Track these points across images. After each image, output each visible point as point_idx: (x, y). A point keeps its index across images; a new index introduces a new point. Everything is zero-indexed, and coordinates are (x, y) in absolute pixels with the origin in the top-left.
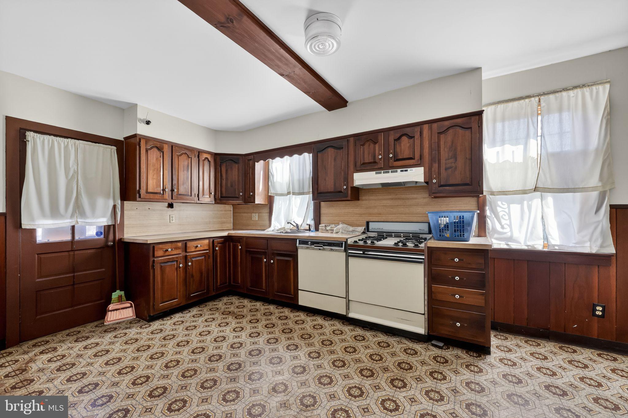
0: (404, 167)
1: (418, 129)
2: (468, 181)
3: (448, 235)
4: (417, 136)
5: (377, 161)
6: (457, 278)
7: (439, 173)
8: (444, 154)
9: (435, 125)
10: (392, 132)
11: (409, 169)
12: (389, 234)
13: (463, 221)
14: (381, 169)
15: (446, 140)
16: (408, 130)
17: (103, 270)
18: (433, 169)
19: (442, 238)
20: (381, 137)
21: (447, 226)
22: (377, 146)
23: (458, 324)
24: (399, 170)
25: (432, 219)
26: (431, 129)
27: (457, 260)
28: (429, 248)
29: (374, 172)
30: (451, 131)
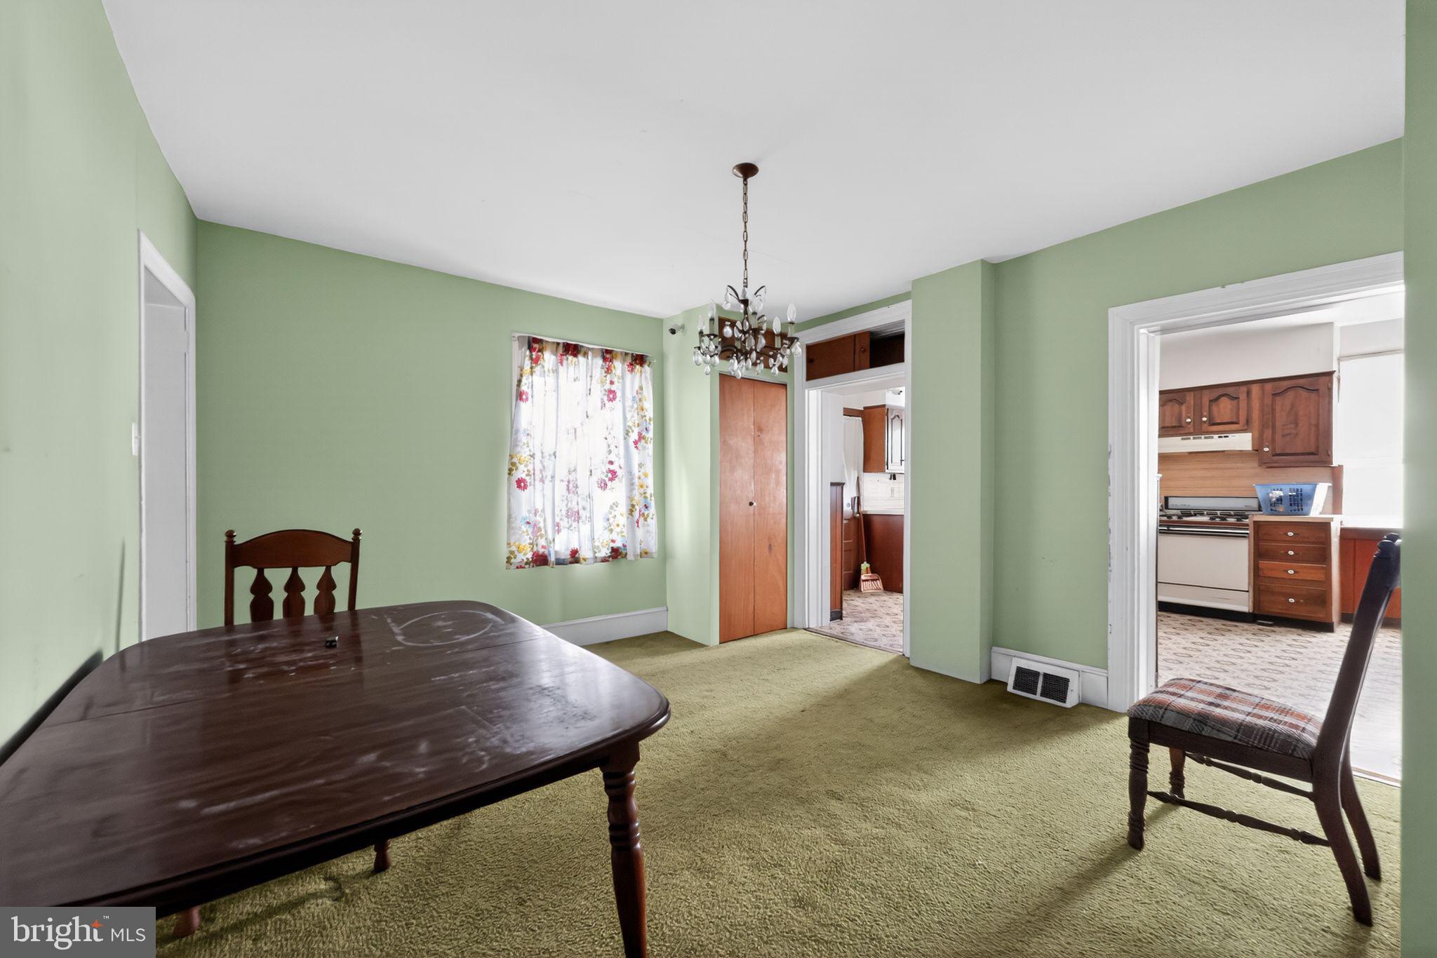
0: (1223, 434)
1: (1244, 389)
2: (1312, 450)
3: (1281, 508)
4: (1243, 397)
5: (1184, 424)
6: (1291, 553)
7: (1273, 441)
8: (1281, 418)
9: (1268, 386)
10: (1206, 392)
11: (1230, 435)
12: (1199, 512)
13: (1301, 494)
14: (1190, 434)
15: (1283, 404)
16: (1230, 390)
17: (851, 541)
18: (1265, 436)
19: (1274, 512)
20: (1190, 398)
21: (1280, 500)
22: (1184, 407)
23: (1292, 600)
24: (1216, 436)
25: (1260, 493)
26: (1263, 390)
27: (1291, 534)
28: (1255, 522)
29: (1181, 438)
30: (1291, 394)
